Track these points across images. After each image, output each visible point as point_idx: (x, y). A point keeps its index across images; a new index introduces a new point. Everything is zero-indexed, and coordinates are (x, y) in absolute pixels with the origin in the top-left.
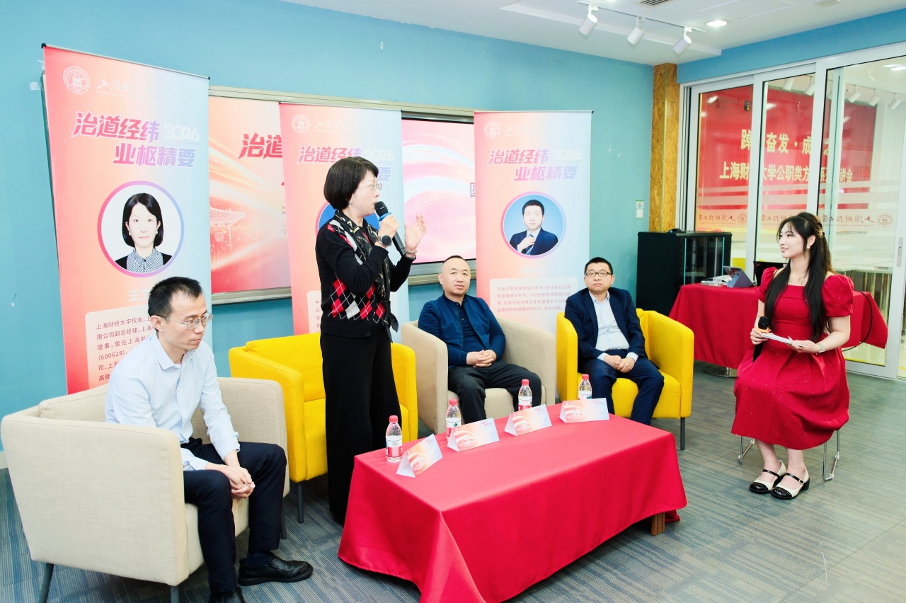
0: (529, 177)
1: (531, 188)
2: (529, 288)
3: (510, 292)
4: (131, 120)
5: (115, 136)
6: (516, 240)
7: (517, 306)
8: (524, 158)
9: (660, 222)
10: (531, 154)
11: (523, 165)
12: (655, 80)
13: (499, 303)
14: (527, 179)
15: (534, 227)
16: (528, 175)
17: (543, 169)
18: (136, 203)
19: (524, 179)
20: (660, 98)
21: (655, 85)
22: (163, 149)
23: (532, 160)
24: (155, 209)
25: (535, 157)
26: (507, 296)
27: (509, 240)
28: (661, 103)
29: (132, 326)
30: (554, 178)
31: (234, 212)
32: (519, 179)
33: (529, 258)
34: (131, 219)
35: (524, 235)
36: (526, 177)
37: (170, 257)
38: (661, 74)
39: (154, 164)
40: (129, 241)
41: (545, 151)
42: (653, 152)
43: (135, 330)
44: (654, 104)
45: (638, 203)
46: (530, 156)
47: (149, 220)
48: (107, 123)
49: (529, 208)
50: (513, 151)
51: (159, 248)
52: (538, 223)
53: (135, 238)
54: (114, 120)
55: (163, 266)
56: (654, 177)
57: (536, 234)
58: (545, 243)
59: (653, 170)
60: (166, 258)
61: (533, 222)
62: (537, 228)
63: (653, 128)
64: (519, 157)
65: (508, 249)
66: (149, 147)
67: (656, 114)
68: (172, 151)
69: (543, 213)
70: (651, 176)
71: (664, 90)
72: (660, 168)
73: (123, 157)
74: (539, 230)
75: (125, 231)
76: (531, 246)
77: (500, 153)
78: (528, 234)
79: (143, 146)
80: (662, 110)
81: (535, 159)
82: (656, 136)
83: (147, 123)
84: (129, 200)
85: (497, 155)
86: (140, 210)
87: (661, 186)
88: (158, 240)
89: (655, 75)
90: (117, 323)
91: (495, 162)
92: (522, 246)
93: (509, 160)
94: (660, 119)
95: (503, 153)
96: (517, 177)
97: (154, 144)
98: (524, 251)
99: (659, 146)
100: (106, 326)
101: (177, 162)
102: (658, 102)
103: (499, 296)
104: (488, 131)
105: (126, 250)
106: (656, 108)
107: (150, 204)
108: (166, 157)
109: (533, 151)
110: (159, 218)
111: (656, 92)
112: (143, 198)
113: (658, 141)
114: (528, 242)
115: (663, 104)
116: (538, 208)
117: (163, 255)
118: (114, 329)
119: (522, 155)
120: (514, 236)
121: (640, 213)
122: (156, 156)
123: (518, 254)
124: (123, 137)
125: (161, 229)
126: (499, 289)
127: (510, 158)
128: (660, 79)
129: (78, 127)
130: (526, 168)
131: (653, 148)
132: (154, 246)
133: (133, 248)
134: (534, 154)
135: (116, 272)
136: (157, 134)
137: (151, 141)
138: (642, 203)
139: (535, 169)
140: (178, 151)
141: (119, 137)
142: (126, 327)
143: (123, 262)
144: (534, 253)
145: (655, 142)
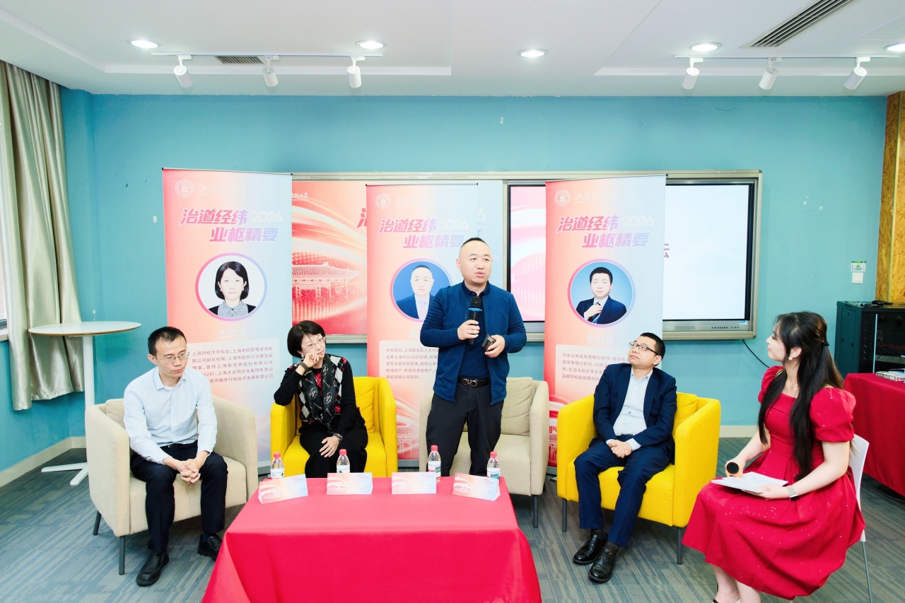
0: (597, 244)
1: (600, 255)
2: (594, 357)
3: (575, 359)
4: (225, 211)
5: (211, 223)
6: (583, 307)
7: (582, 374)
8: (592, 225)
9: (887, 290)
10: (599, 221)
11: (592, 232)
12: (888, 114)
13: (564, 369)
14: (596, 246)
15: (602, 295)
16: (596, 242)
17: (612, 236)
18: (226, 268)
19: (592, 246)
20: (892, 135)
21: (888, 119)
22: (250, 230)
23: (600, 227)
24: (242, 272)
25: (604, 224)
26: (573, 362)
27: (575, 307)
28: (893, 141)
29: (221, 355)
30: (623, 246)
31: (351, 271)
32: (588, 246)
33: (596, 326)
34: (222, 280)
35: (590, 303)
36: (595, 244)
37: (254, 307)
38: (895, 105)
39: (242, 241)
40: (221, 295)
41: (615, 217)
42: (882, 202)
43: (223, 359)
44: (886, 143)
45: (855, 265)
46: (598, 223)
47: (237, 281)
48: (206, 214)
49: (596, 276)
50: (581, 218)
51: (245, 301)
52: (605, 292)
53: (225, 293)
54: (211, 212)
55: (248, 314)
56: (883, 233)
57: (603, 302)
58: (613, 312)
59: (882, 225)
60: (251, 308)
61: (600, 289)
62: (605, 296)
63: (884, 172)
64: (588, 224)
65: (575, 317)
66: (238, 229)
67: (888, 155)
68: (258, 230)
69: (611, 282)
70: (880, 231)
71: (897, 125)
72: (890, 223)
73: (217, 237)
74: (607, 298)
75: (217, 288)
76: (598, 314)
77: (569, 220)
78: (595, 301)
79: (233, 228)
80: (894, 150)
81: (604, 226)
82: (886, 182)
83: (237, 212)
84: (221, 266)
85: (566, 222)
86: (230, 274)
87: (890, 245)
88: (244, 295)
89: (889, 106)
90: (208, 353)
91: (564, 229)
92: (588, 314)
93: (578, 227)
94: (892, 161)
95: (572, 220)
96: (585, 244)
97: (243, 226)
98: (591, 319)
99: (889, 195)
100: (199, 353)
101: (262, 238)
102: (890, 141)
103: (564, 362)
104: (559, 199)
105: (217, 302)
106: (888, 148)
107: (238, 269)
108: (252, 235)
109: (602, 218)
110: (246, 279)
111: (889, 128)
112: (232, 265)
113: (888, 189)
114: (594, 310)
115: (896, 142)
116: (606, 276)
117: (248, 306)
118: (206, 356)
119: (591, 222)
120: (581, 303)
121: (858, 278)
122: (244, 235)
123: (584, 321)
124: (218, 223)
125: (247, 287)
126: (564, 355)
127: (579, 224)
128: (893, 112)
129: (184, 219)
130: (594, 235)
131: (883, 197)
132: (241, 299)
133: (223, 300)
134: (603, 220)
135: (210, 317)
136: (246, 219)
137: (240, 224)
138: (863, 266)
139: (604, 235)
140: (263, 230)
141: (215, 223)
142: (216, 356)
143: (215, 310)
144: (600, 322)
145: (886, 190)
